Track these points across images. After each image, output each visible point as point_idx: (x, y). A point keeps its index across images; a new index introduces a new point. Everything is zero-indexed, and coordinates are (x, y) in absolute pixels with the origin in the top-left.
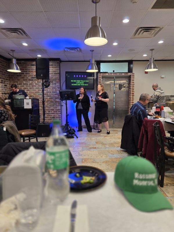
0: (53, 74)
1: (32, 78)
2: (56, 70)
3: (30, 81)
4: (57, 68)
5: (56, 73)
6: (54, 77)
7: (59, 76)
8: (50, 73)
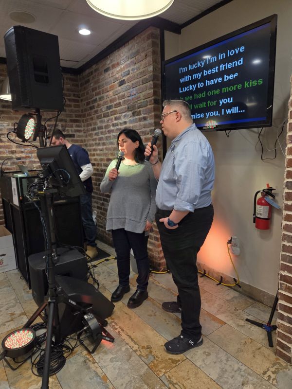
0: (139, 83)
1: (107, 108)
2: (146, 65)
4: (148, 60)
5: (145, 78)
6: (141, 94)
7: (152, 87)
8: (135, 81)
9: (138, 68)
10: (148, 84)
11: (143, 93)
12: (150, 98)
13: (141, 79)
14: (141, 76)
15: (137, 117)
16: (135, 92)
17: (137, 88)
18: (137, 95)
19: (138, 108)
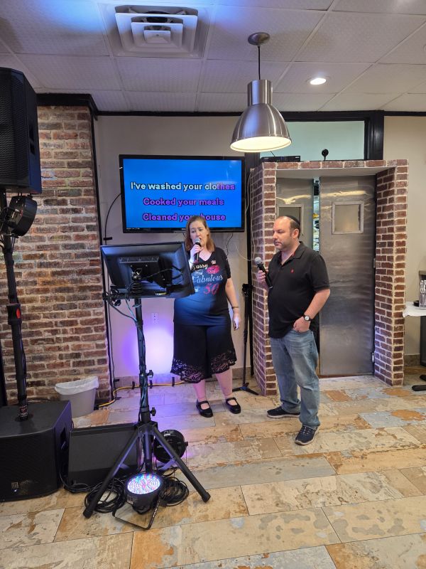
0: (61, 165)
2: (76, 146)
4: (80, 141)
5: (75, 162)
6: (66, 180)
7: (91, 175)
8: (50, 160)
9: (59, 146)
10: (82, 170)
11: (71, 179)
12: (86, 188)
13: (66, 161)
14: (66, 157)
15: (55, 207)
16: (50, 174)
17: (55, 169)
18: (55, 179)
19: (59, 196)
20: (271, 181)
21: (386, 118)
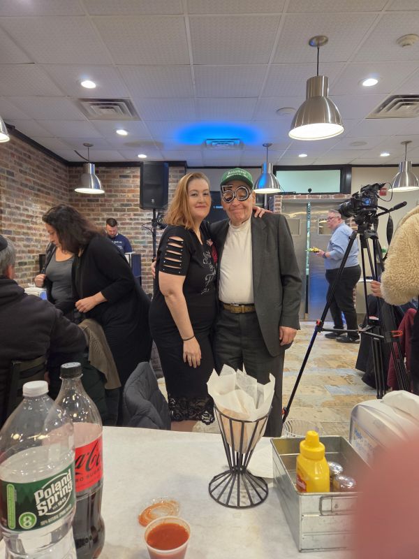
1: (122, 205)
3: (118, 213)
20: (279, 205)
21: (353, 168)
